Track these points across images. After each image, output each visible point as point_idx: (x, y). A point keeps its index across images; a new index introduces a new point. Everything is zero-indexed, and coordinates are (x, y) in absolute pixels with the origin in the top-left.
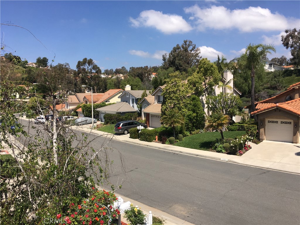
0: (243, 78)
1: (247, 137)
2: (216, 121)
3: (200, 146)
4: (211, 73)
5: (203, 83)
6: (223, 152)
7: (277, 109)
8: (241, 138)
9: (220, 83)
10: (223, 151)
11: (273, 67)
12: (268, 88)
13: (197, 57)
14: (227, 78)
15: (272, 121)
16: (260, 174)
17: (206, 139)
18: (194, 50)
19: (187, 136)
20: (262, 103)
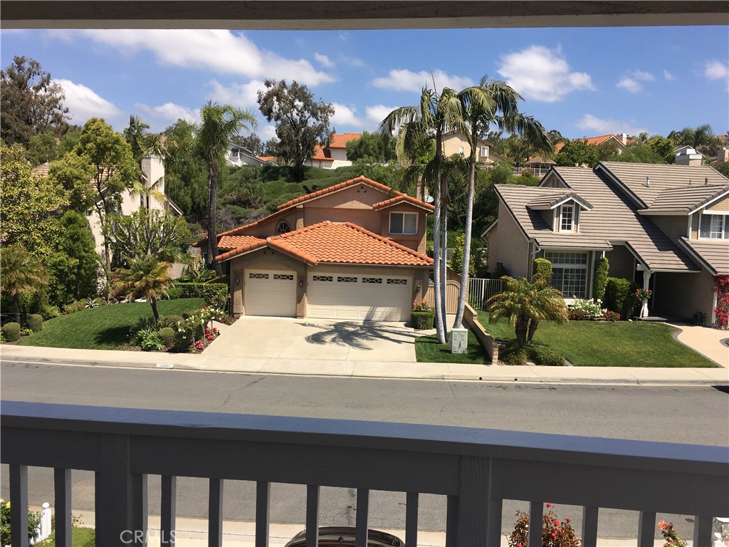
0: (180, 176)
1: (213, 310)
2: (142, 276)
3: (98, 340)
4: (114, 157)
5: (93, 181)
6: (159, 348)
7: (268, 248)
8: (199, 314)
9: (137, 186)
10: (159, 346)
11: (239, 156)
12: (233, 203)
13: (56, 107)
14: (150, 174)
15: (258, 274)
16: (248, 386)
17: (109, 323)
18: (47, 87)
19: (50, 318)
20: (230, 235)
